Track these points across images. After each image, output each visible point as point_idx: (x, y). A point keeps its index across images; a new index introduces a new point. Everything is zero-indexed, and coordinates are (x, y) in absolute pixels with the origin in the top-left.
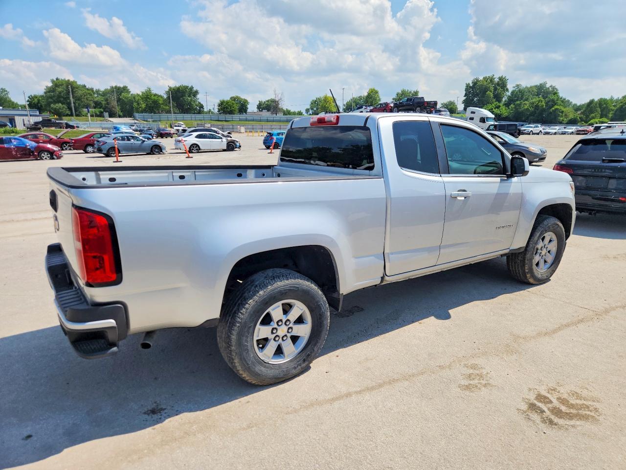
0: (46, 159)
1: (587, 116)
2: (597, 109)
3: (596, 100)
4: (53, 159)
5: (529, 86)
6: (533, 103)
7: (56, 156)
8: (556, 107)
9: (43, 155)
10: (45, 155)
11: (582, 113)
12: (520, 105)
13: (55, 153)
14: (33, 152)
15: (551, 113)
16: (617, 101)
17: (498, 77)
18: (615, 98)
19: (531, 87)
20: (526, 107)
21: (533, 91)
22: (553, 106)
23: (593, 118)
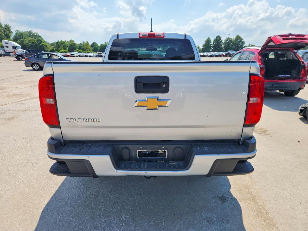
1: (58, 49)
2: (61, 45)
3: (60, 41)
5: (24, 31)
6: (30, 41)
8: (42, 43)
11: (55, 47)
12: (23, 41)
15: (41, 46)
16: (68, 42)
17: (4, 24)
18: (67, 41)
19: (25, 32)
20: (27, 42)
21: (26, 34)
22: (40, 43)
23: (61, 50)
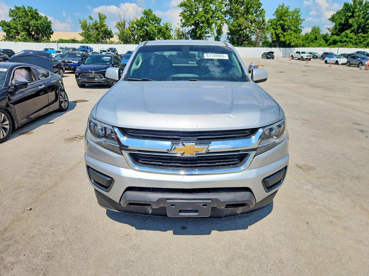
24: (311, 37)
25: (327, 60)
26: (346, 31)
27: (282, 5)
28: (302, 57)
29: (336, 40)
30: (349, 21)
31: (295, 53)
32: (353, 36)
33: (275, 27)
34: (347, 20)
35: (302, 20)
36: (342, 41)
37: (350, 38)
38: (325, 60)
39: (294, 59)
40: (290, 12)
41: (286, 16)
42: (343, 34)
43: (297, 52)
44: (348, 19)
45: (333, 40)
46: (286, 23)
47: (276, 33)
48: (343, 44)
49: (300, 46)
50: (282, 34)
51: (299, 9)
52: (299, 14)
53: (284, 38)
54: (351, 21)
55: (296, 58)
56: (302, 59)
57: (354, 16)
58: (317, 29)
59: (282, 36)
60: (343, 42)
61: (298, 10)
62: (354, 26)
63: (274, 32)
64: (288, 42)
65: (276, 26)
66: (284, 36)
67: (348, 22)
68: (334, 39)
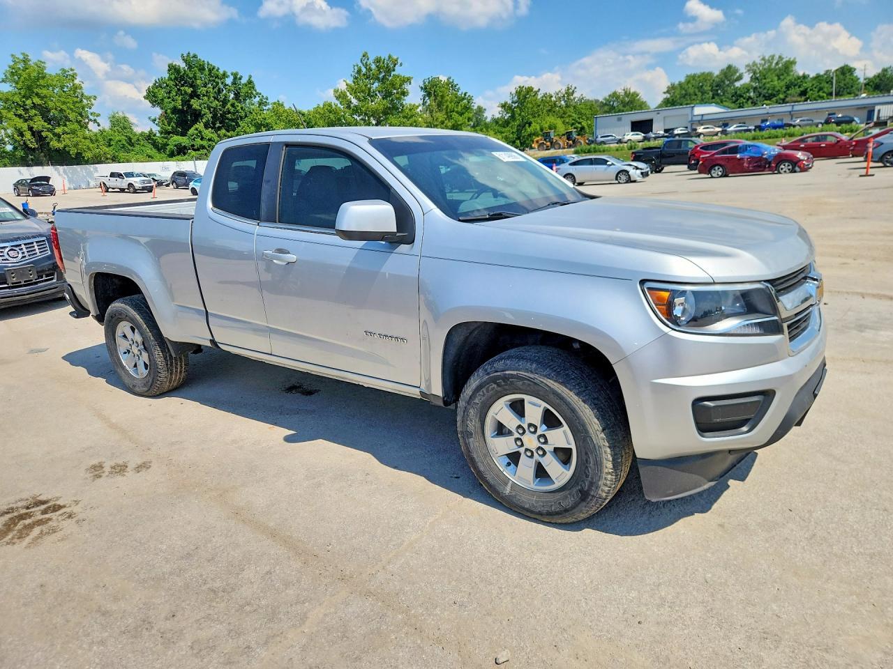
0: (785, 172)
4: (795, 172)
7: (799, 167)
9: (782, 166)
10: (785, 167)
13: (799, 164)
14: (770, 163)
24: (117, 138)
25: (194, 186)
26: (196, 126)
27: (21, 57)
28: (130, 185)
29: (183, 145)
30: (192, 105)
31: (109, 178)
32: (212, 135)
33: (21, 112)
34: (186, 103)
35: (88, 98)
36: (196, 147)
37: (210, 140)
38: (190, 187)
39: (110, 190)
40: (50, 75)
41: (44, 87)
42: (192, 131)
43: (113, 175)
44: (189, 101)
45: (175, 146)
46: (51, 104)
47: (31, 129)
48: (200, 152)
49: (107, 159)
50: (49, 130)
51: (72, 70)
52: (77, 82)
53: (59, 141)
54: (195, 104)
55: (113, 189)
56: (132, 189)
57: (199, 93)
58: (123, 121)
59: (50, 135)
60: (198, 150)
61: (71, 73)
62: (205, 114)
63: (25, 126)
64: (73, 151)
65: (26, 110)
66: (58, 136)
67: (190, 106)
68: (177, 143)
